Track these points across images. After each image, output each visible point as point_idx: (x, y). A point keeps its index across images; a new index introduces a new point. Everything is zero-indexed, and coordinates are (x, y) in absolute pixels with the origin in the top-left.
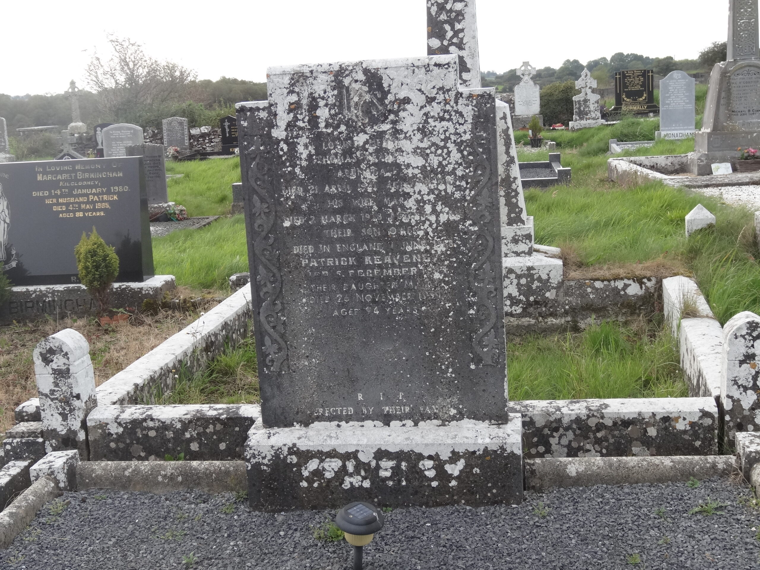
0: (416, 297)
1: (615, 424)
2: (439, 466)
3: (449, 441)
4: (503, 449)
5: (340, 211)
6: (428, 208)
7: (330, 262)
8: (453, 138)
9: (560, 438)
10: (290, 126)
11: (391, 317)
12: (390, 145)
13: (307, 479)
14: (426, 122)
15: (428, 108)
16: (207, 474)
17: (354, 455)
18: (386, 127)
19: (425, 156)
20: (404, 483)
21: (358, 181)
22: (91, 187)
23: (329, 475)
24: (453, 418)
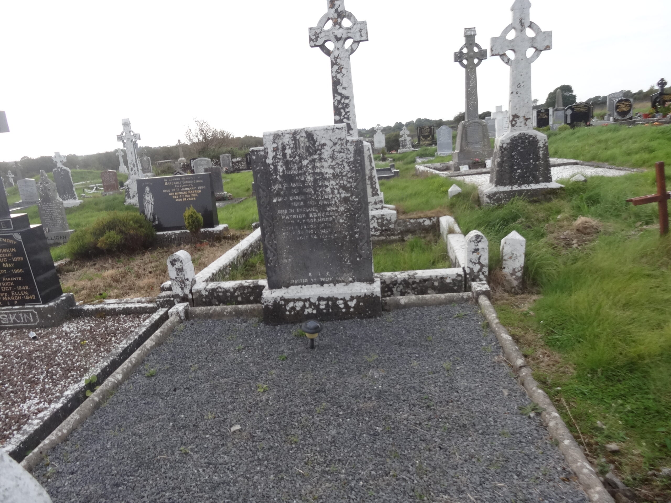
0: (332, 230)
1: (420, 281)
2: (345, 302)
3: (349, 292)
4: (372, 294)
5: (298, 194)
6: (336, 192)
7: (294, 217)
8: (346, 160)
9: (397, 288)
10: (274, 158)
11: (322, 240)
12: (318, 165)
13: (289, 311)
14: (333, 154)
15: (334, 148)
16: (246, 311)
17: (308, 300)
18: (316, 157)
19: (334, 169)
20: (331, 311)
21: (305, 181)
22: (189, 187)
23: (298, 309)
24: (351, 282)
